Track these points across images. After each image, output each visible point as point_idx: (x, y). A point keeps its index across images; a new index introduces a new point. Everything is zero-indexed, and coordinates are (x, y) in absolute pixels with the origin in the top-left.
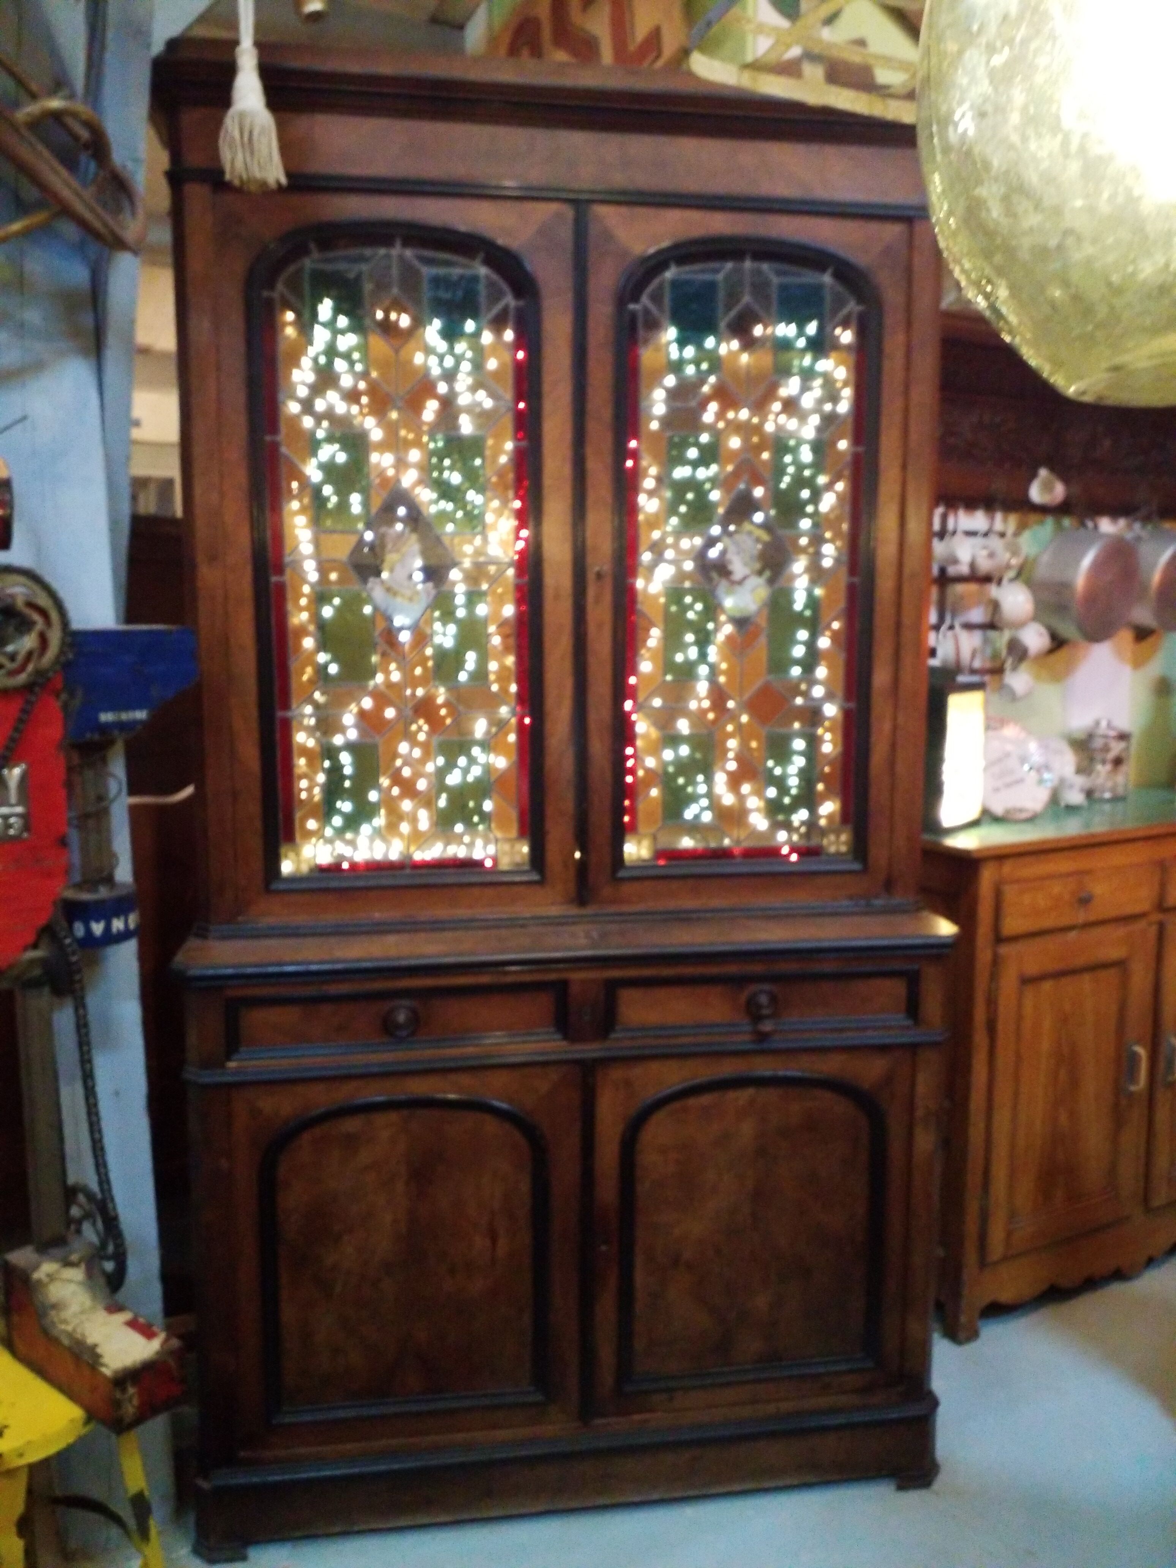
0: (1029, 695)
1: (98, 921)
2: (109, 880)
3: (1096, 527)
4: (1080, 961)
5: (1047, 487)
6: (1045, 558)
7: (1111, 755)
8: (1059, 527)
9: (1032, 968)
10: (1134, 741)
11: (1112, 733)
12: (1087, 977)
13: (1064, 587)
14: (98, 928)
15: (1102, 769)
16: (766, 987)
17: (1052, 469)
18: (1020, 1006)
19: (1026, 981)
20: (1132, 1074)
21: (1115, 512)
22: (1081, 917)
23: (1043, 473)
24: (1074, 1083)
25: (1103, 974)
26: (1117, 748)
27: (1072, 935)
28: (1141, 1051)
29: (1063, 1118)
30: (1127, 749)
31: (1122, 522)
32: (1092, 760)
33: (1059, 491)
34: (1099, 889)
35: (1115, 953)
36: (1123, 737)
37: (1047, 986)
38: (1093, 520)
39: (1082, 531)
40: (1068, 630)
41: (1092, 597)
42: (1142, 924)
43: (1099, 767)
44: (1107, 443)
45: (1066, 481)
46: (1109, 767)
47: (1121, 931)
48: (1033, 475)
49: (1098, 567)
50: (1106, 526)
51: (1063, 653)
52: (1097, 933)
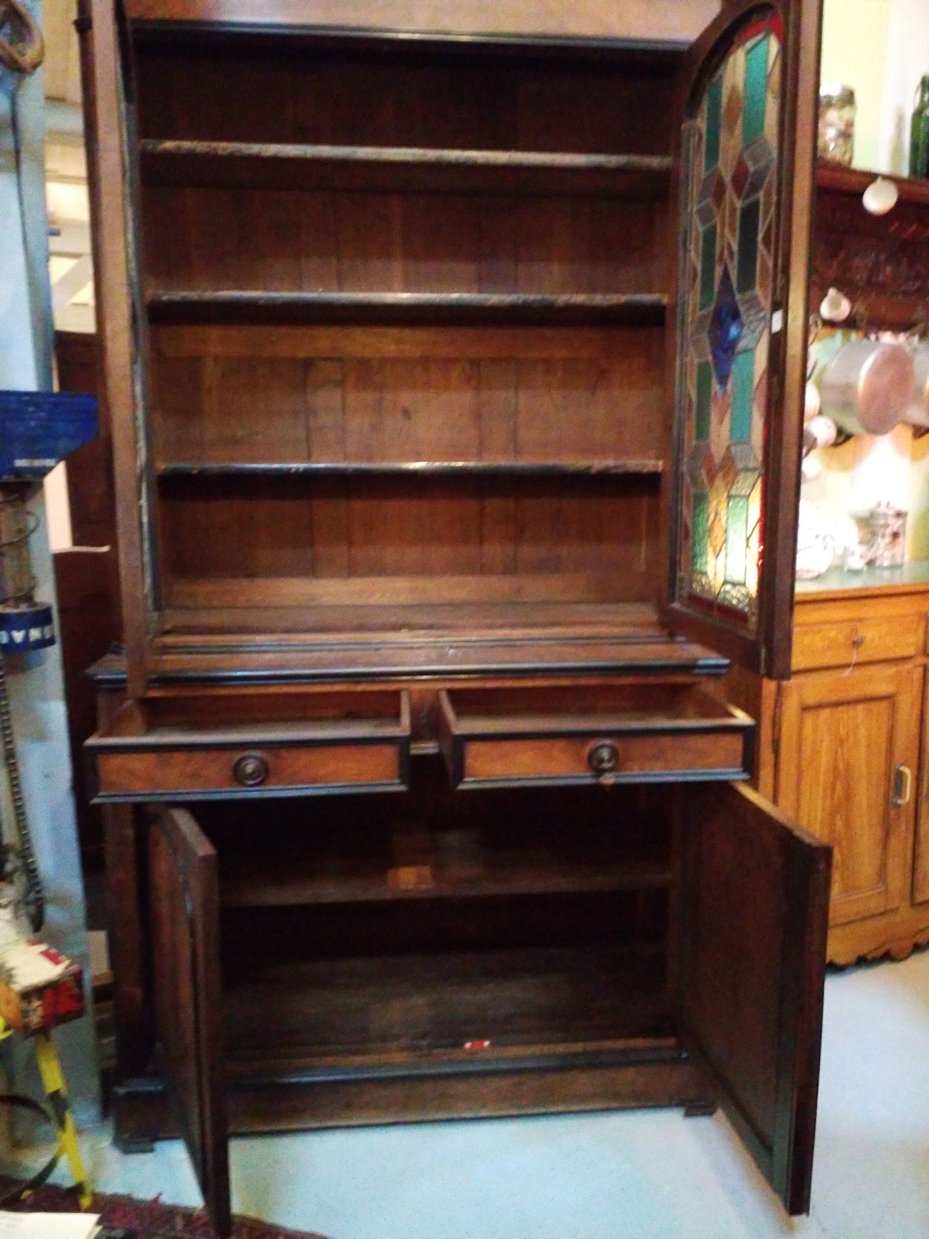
0: (817, 477)
1: (19, 630)
2: (28, 598)
3: (877, 339)
4: (853, 694)
5: (835, 305)
6: (833, 365)
7: (889, 531)
8: (847, 338)
9: (811, 699)
10: (910, 520)
11: (891, 512)
12: (860, 707)
13: (848, 388)
14: (18, 636)
15: (882, 542)
16: (608, 742)
17: (840, 289)
18: (801, 728)
19: (806, 709)
20: (899, 791)
21: (897, 327)
22: (855, 658)
23: (832, 292)
24: (848, 796)
25: (876, 707)
26: (895, 524)
27: (847, 672)
28: (908, 772)
29: (839, 823)
30: (903, 525)
31: (902, 338)
32: (874, 534)
33: (844, 308)
34: (870, 634)
35: (884, 689)
36: (899, 515)
37: (825, 714)
38: (876, 333)
39: (865, 341)
40: (852, 425)
41: (873, 395)
42: (908, 666)
43: (879, 540)
44: (889, 269)
45: (853, 301)
46: (888, 539)
47: (890, 670)
48: (824, 295)
49: (876, 371)
50: (887, 338)
51: (849, 446)
52: (869, 671)
